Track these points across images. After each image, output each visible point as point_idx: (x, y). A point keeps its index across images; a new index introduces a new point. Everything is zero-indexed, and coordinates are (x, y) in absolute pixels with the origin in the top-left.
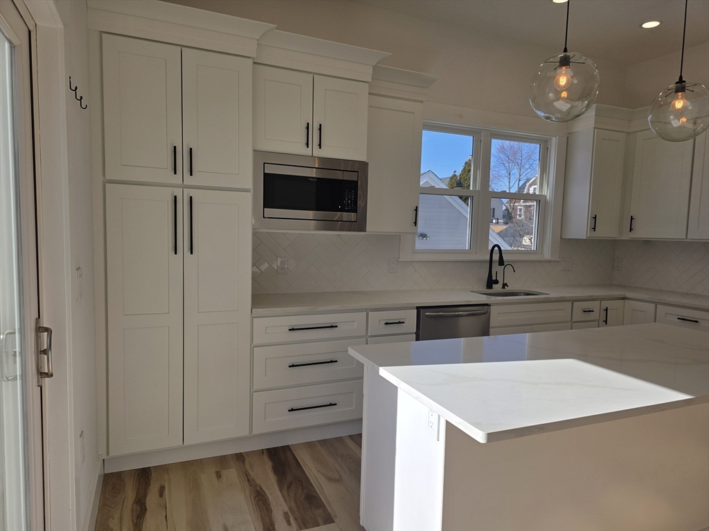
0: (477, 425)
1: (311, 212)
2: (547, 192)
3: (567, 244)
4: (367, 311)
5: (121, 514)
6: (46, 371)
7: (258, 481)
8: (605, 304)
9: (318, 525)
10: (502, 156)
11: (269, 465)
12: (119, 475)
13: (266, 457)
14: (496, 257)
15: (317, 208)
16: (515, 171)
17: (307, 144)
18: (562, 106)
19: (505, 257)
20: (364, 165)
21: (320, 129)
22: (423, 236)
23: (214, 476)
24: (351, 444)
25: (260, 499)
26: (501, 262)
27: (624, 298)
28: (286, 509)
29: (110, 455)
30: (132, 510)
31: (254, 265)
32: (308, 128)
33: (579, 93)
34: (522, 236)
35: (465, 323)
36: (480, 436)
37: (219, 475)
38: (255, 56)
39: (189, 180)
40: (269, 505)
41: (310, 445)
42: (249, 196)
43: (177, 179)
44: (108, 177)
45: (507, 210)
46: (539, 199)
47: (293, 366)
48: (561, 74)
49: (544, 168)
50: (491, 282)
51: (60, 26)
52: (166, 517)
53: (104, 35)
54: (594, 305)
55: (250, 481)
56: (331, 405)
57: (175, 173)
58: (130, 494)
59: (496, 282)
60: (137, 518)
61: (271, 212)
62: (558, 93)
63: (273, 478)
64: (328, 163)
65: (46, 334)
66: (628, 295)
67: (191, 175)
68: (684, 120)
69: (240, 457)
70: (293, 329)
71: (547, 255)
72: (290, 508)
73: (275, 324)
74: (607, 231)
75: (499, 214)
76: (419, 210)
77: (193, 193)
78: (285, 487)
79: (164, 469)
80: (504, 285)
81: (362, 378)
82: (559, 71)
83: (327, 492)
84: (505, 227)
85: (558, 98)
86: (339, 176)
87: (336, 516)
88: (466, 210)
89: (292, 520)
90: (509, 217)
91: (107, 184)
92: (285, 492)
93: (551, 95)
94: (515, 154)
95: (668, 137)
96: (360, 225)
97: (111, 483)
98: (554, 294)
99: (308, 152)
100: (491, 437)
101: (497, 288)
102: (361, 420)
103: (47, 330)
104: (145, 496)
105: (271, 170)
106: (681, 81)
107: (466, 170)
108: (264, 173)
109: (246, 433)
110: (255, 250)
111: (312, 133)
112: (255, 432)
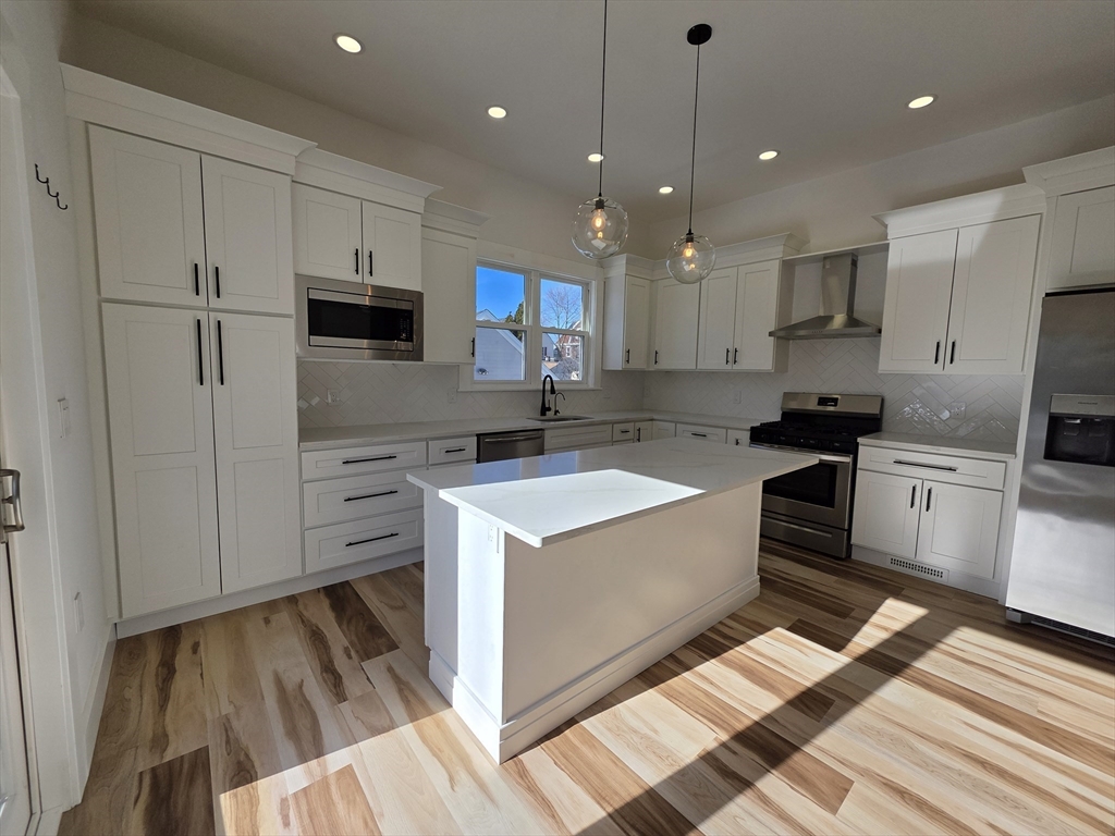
0: (534, 532)
1: (366, 341)
2: (590, 329)
3: (608, 375)
4: (427, 440)
5: (141, 682)
6: (14, 524)
7: (314, 621)
8: (638, 425)
9: (382, 654)
10: (552, 301)
11: (326, 603)
12: (138, 639)
13: (322, 596)
14: (548, 387)
15: (371, 337)
16: (563, 315)
17: (357, 271)
18: (599, 244)
19: (556, 387)
20: (420, 295)
21: (371, 256)
22: (483, 371)
23: (262, 622)
24: (416, 572)
25: (317, 638)
26: (553, 391)
27: (652, 420)
28: (347, 644)
29: (124, 617)
30: (157, 675)
31: (300, 397)
32: (357, 254)
33: (613, 234)
34: (570, 372)
35: (522, 446)
36: (536, 542)
37: (267, 621)
38: (293, 174)
39: (214, 302)
40: (327, 642)
41: (371, 578)
42: (292, 322)
43: (201, 301)
44: (104, 295)
45: (557, 349)
46: (583, 335)
47: (349, 499)
48: (597, 216)
49: (586, 308)
50: (544, 410)
51: (14, 95)
52: (202, 675)
53: (90, 126)
54: (629, 427)
55: (303, 621)
56: (392, 535)
57: (197, 294)
58: (153, 656)
59: (549, 409)
60: (164, 681)
61: (316, 339)
62: (595, 232)
63: (330, 615)
64: (380, 291)
65: (10, 477)
66: (655, 417)
67: (218, 296)
68: (693, 266)
69: (292, 600)
70: (347, 462)
71: (591, 385)
72: (351, 643)
73: (326, 458)
74: (637, 363)
75: (550, 352)
76: (476, 341)
77: (221, 317)
78: (345, 622)
79: (199, 623)
80: (556, 412)
81: (423, 506)
82: (595, 212)
83: (390, 619)
84: (556, 364)
85: (596, 237)
86: (393, 305)
87: (400, 642)
88: (521, 347)
89: (353, 653)
90: (559, 355)
91: (103, 304)
92: (345, 627)
93: (589, 233)
94: (562, 299)
95: (682, 279)
96: (418, 355)
97: (126, 651)
98: (597, 418)
99: (358, 279)
100: (546, 541)
101: (550, 414)
102: (423, 547)
103: (11, 472)
104: (174, 656)
105: (316, 295)
106: (690, 233)
107: (520, 312)
108: (309, 300)
109: (299, 573)
110: (300, 383)
111: (362, 260)
112: (308, 571)
